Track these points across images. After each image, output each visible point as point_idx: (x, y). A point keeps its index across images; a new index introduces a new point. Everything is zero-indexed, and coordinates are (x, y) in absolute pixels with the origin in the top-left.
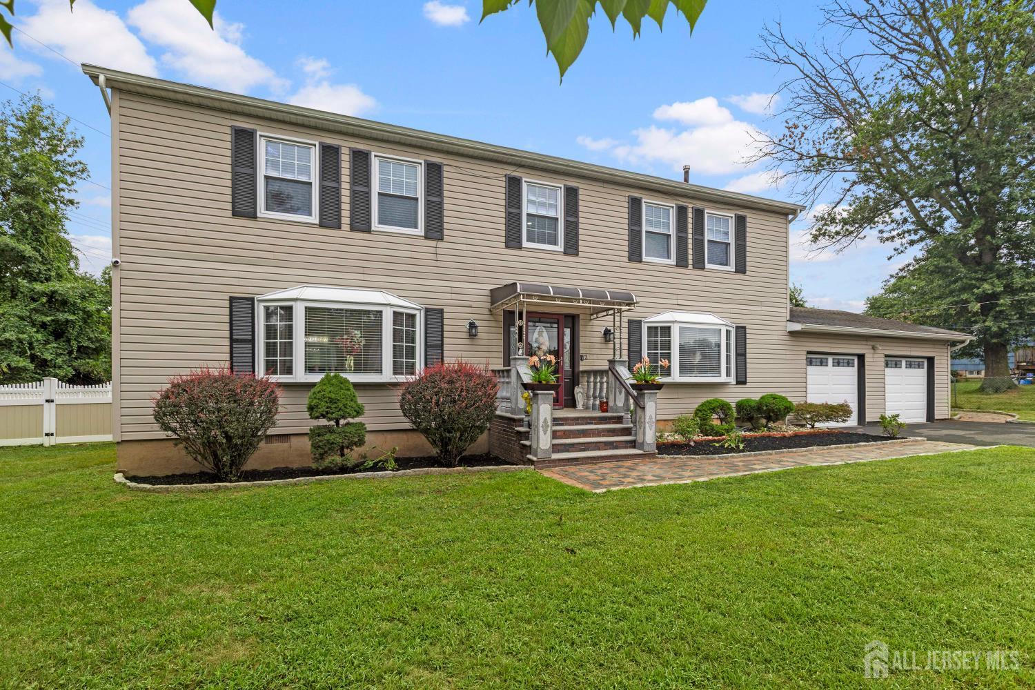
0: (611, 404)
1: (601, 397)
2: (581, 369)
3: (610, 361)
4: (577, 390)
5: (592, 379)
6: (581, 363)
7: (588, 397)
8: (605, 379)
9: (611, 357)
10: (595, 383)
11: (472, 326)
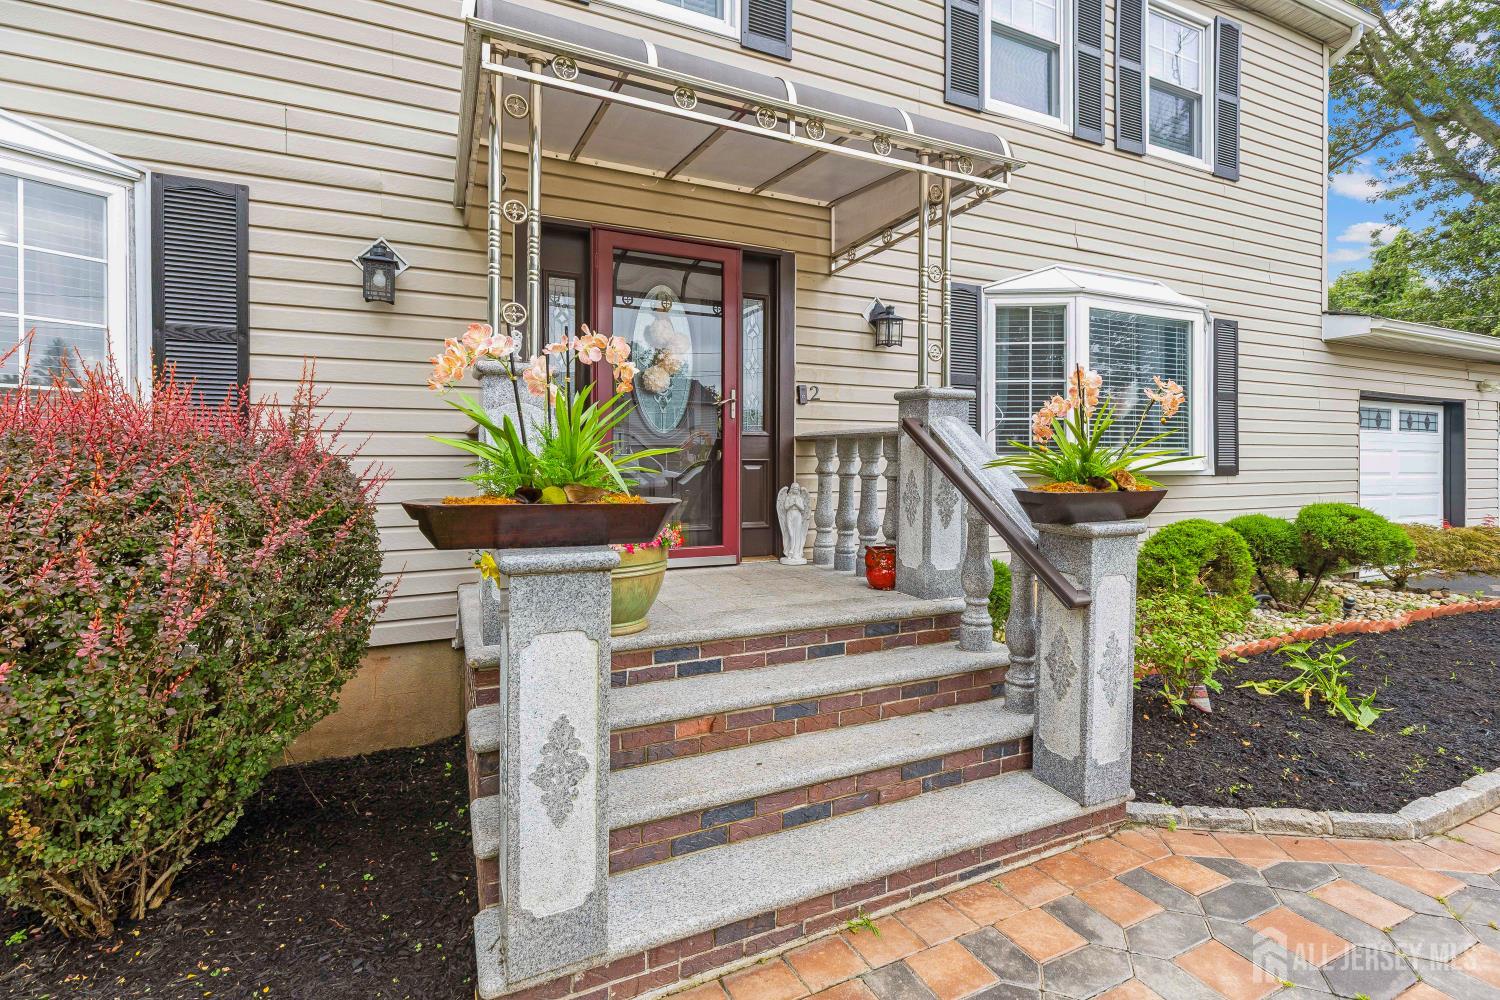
0: (909, 558)
1: (867, 530)
2: (801, 429)
3: (903, 399)
4: (784, 499)
5: (834, 465)
6: (799, 411)
7: (821, 525)
8: (881, 465)
9: (909, 382)
10: (846, 478)
11: (379, 260)
